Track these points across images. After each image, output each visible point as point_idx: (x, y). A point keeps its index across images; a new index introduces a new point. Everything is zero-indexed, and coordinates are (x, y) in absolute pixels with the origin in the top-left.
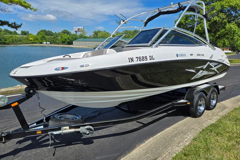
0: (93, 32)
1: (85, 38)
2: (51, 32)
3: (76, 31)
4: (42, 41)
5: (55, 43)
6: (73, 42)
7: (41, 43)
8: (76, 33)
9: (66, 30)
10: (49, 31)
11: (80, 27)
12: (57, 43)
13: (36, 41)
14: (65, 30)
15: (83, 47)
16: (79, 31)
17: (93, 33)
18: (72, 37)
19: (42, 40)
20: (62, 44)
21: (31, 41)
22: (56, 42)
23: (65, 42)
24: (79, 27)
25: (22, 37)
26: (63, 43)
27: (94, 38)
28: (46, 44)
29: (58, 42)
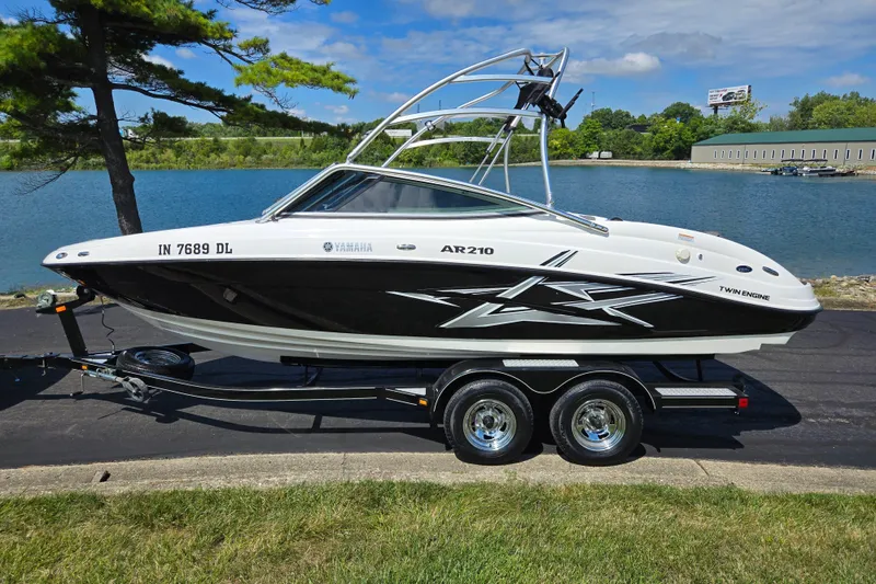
0: (795, 104)
1: (751, 129)
2: (628, 115)
3: (716, 107)
4: (587, 148)
5: (628, 153)
6: (693, 148)
7: (584, 156)
8: (716, 112)
9: (683, 105)
10: (619, 113)
11: (735, 90)
12: (635, 154)
13: (570, 150)
14: (679, 104)
15: (731, 167)
16: (729, 104)
17: (794, 109)
18: (694, 131)
19: (588, 145)
20: (653, 159)
21: (556, 149)
22: (632, 149)
23: (665, 149)
24: (730, 90)
25: (533, 138)
26: (658, 152)
27: (793, 127)
28: (599, 158)
29: (639, 150)
